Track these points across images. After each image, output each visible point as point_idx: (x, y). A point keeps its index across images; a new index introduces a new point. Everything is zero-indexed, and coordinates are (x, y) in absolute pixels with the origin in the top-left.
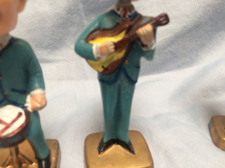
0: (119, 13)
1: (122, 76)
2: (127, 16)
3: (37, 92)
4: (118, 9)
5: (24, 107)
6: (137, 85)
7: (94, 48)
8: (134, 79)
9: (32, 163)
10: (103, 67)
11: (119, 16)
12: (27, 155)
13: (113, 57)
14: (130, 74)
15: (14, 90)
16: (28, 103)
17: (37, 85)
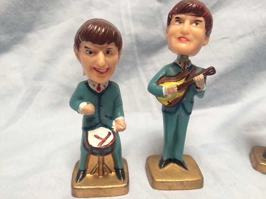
0: (180, 65)
1: (181, 109)
2: (186, 68)
3: (120, 118)
4: (180, 63)
5: (111, 129)
6: (191, 115)
7: (163, 89)
8: (189, 111)
9: (111, 172)
10: (168, 102)
11: (180, 68)
12: (108, 166)
13: (176, 95)
14: (186, 108)
15: (106, 116)
16: (114, 126)
17: (119, 114)
